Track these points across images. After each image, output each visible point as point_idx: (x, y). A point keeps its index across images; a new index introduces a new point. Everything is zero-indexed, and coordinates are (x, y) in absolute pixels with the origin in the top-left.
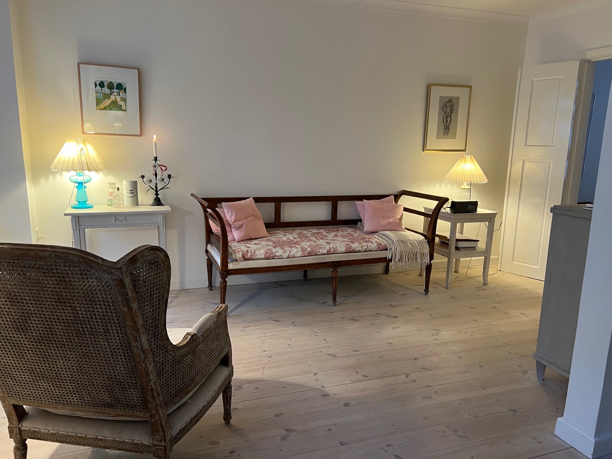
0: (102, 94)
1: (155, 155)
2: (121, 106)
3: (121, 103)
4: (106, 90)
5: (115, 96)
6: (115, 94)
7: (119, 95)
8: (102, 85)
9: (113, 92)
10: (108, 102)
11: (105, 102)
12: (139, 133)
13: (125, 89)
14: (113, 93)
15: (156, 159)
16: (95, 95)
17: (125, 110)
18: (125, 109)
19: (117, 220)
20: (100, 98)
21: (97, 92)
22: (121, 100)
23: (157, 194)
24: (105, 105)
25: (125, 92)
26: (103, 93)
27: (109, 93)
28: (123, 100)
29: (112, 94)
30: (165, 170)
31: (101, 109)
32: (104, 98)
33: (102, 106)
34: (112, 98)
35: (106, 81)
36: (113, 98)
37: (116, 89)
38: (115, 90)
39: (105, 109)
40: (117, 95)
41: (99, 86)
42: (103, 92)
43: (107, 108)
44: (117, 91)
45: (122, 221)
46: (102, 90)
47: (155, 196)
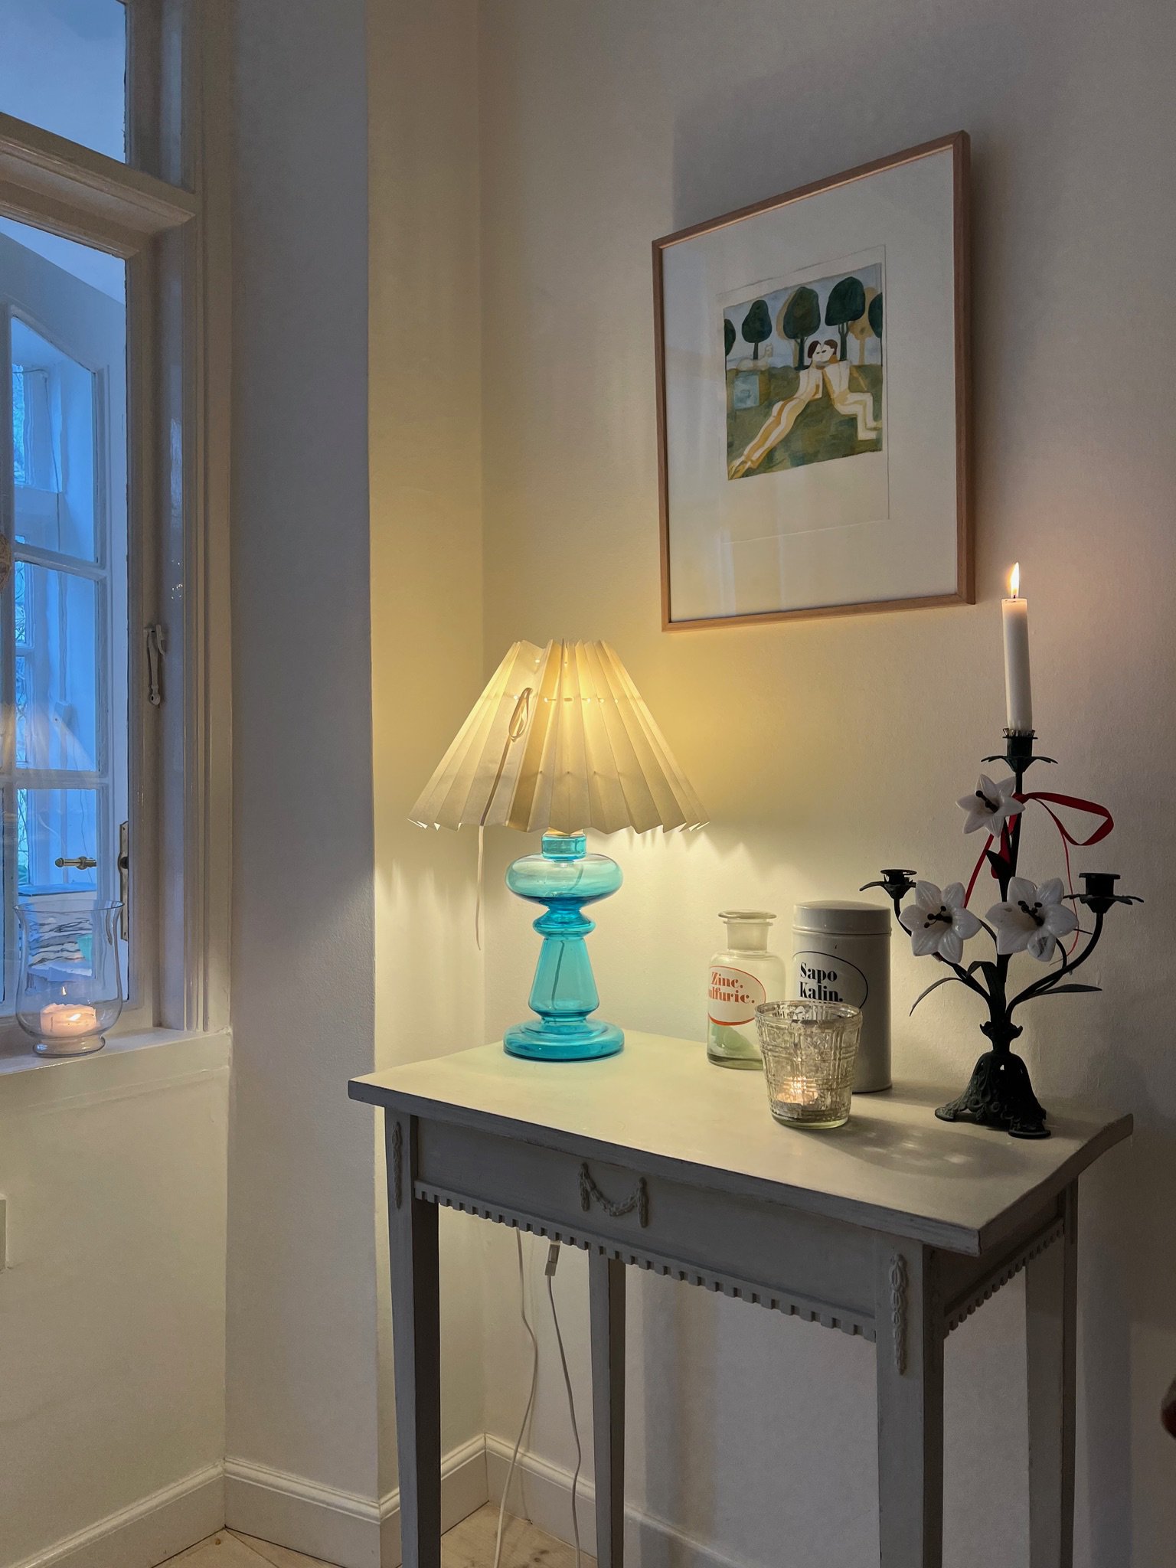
0: (756, 379)
2: (852, 421)
3: (851, 403)
4: (779, 349)
5: (821, 367)
6: (824, 353)
7: (843, 357)
8: (756, 325)
9: (813, 346)
10: (784, 417)
11: (771, 419)
13: (877, 304)
14: (810, 355)
15: (1020, 749)
16: (722, 395)
17: (874, 446)
18: (872, 435)
19: (593, 1198)
20: (749, 403)
21: (733, 376)
22: (853, 387)
23: (1000, 1029)
24: (768, 444)
25: (876, 324)
26: (762, 372)
27: (791, 362)
28: (863, 383)
29: (807, 361)
30: (1084, 843)
31: (748, 473)
32: (767, 401)
33: (754, 452)
34: (808, 384)
35: (775, 295)
36: (811, 388)
37: (829, 322)
39: (768, 462)
40: (832, 360)
41: (748, 337)
42: (762, 363)
43: (779, 455)
44: (831, 332)
45: (622, 1213)
46: (756, 356)
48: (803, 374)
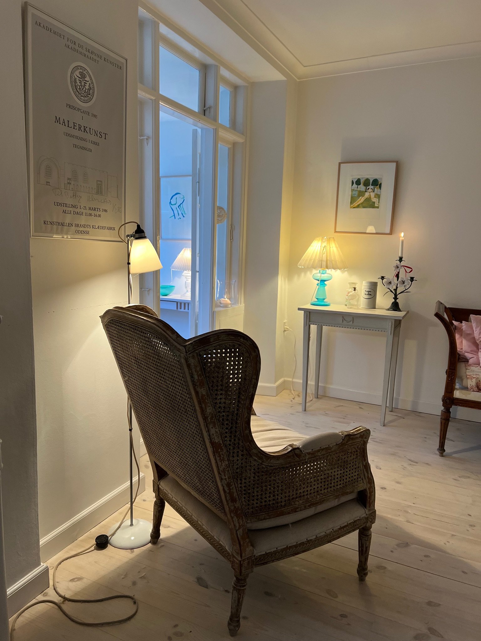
0: (357, 192)
1: (400, 255)
2: (374, 203)
3: (374, 200)
4: (362, 187)
5: (370, 192)
6: (370, 190)
7: (374, 192)
8: (358, 182)
9: (369, 188)
10: (361, 199)
11: (359, 199)
12: (388, 231)
13: (381, 184)
14: (368, 190)
15: (401, 259)
16: (350, 193)
17: (378, 207)
18: (378, 206)
19: (344, 320)
20: (355, 196)
21: (353, 190)
22: (375, 197)
23: (396, 298)
24: (358, 203)
25: (380, 187)
26: (359, 191)
27: (364, 190)
28: (377, 197)
29: (367, 191)
30: (409, 273)
31: (354, 208)
32: (359, 196)
33: (356, 204)
34: (367, 195)
35: (362, 178)
36: (368, 195)
37: (372, 185)
38: (371, 187)
39: (358, 207)
40: (372, 192)
41: (356, 184)
42: (359, 189)
43: (360, 206)
44: (372, 187)
45: (349, 322)
46: (357, 188)
47: (393, 300)
48: (366, 193)
